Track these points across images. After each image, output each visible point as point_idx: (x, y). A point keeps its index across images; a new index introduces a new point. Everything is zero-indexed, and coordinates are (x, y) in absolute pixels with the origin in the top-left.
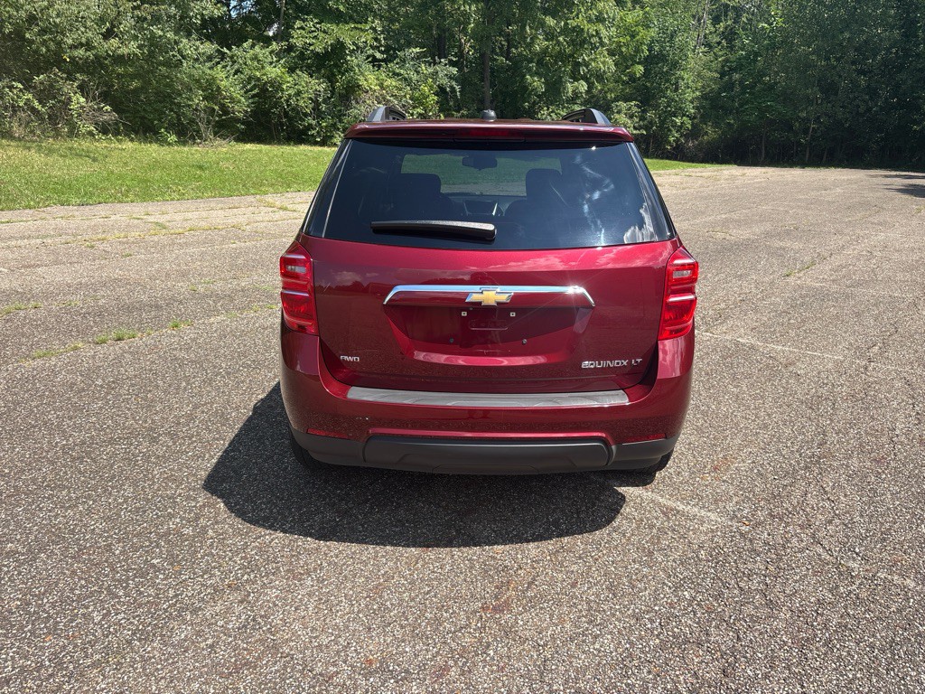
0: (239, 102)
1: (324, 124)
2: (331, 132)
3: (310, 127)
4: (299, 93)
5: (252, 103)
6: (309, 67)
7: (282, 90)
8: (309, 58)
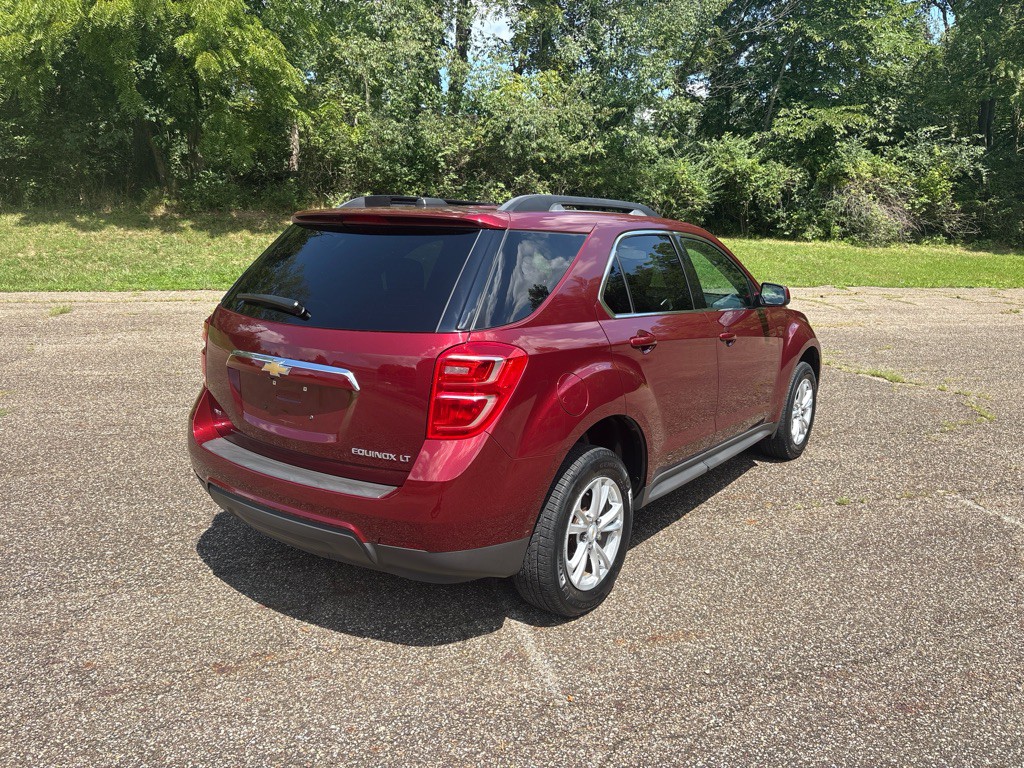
0: (701, 194)
1: (796, 217)
2: (804, 225)
3: (778, 220)
4: (767, 185)
5: (717, 195)
6: (789, 156)
7: (751, 181)
8: (790, 147)
